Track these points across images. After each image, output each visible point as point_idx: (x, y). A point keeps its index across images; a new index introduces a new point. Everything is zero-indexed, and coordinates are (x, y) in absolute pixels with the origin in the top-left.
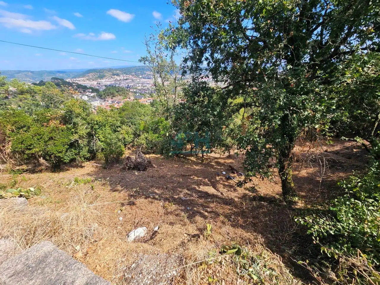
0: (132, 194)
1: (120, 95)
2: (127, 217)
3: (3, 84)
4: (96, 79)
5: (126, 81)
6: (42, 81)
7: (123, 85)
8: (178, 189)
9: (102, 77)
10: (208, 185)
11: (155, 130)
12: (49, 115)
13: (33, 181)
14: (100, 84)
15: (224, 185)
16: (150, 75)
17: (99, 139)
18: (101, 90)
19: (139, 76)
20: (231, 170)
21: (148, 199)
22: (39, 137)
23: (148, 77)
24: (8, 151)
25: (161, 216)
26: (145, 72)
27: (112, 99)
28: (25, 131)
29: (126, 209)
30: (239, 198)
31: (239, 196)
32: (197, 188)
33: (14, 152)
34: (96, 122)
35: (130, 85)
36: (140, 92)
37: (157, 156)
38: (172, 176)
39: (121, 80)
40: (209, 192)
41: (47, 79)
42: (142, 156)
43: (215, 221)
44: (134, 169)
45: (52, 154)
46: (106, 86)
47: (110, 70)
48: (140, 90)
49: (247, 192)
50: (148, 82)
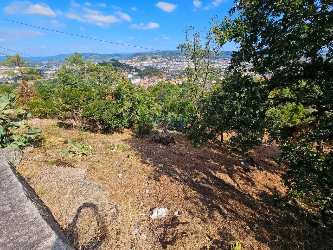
0: (157, 169)
1: (155, 75)
2: (152, 192)
3: (83, 64)
4: (140, 61)
5: (162, 64)
6: (104, 62)
7: (159, 67)
8: (196, 170)
9: (144, 60)
10: (225, 173)
11: (181, 111)
12: (107, 91)
13: (91, 140)
14: (142, 65)
15: (241, 176)
16: (182, 58)
17: (137, 113)
18: (142, 70)
19: (172, 59)
20: (251, 161)
21: (170, 178)
22: (99, 108)
23: (180, 61)
24: (80, 115)
25: (181, 200)
26: (178, 56)
27: (149, 78)
28: (91, 102)
29: (152, 183)
30: (257, 195)
31: (257, 192)
32: (213, 174)
33: (83, 117)
34: (136, 100)
35: (164, 67)
36: (171, 73)
37: (179, 133)
38: (191, 155)
39: (158, 62)
40: (225, 180)
41: (108, 60)
42: (167, 133)
43: (235, 224)
44: (159, 142)
45: (105, 121)
46: (146, 67)
47: (151, 54)
48: (171, 71)
49: (267, 190)
50: (179, 65)
